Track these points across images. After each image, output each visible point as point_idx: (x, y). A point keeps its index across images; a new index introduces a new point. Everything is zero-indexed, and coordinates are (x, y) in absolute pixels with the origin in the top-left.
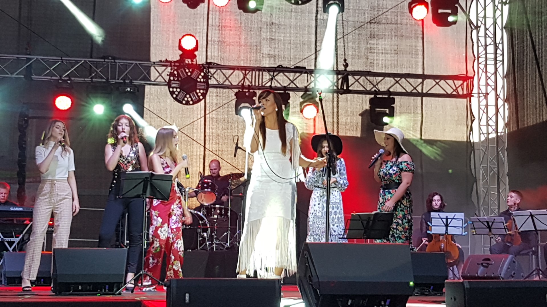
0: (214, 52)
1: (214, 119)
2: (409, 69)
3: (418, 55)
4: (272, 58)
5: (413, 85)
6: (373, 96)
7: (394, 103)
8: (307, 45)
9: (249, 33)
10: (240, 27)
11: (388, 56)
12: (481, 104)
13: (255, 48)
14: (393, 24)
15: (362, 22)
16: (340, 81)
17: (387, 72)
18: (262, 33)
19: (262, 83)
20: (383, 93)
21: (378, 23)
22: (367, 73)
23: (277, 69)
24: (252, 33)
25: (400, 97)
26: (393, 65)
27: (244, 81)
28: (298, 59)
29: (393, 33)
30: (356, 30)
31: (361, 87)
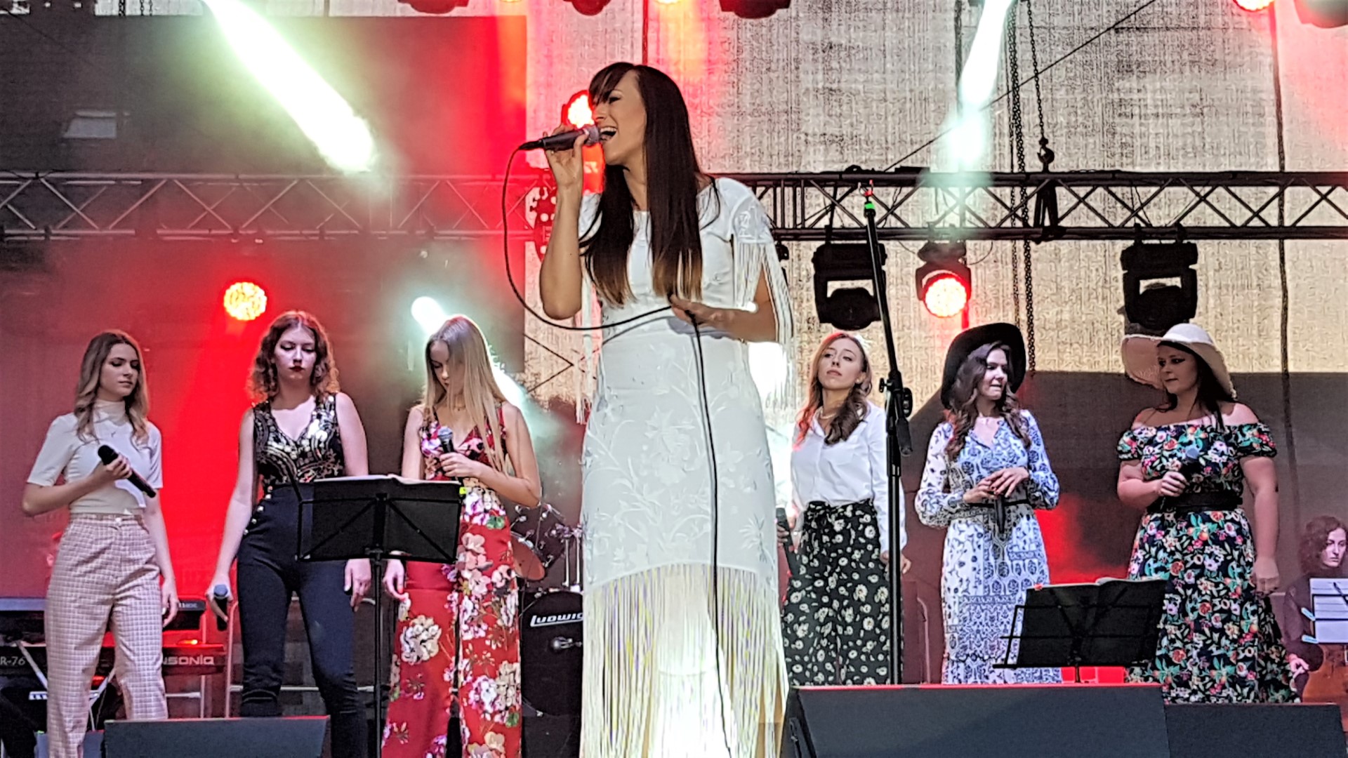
2: (1237, 157)
3: (1261, 115)
4: (834, 145)
5: (1250, 205)
6: (1130, 243)
7: (1195, 261)
9: (764, 76)
10: (737, 61)
11: (1175, 122)
13: (784, 117)
14: (1185, 29)
15: (1091, 29)
16: (1032, 204)
17: (1173, 170)
18: (802, 76)
19: (804, 219)
20: (1161, 232)
21: (1138, 29)
22: (1111, 176)
23: (845, 177)
24: (772, 75)
25: (1216, 241)
26: (1189, 150)
28: (909, 145)
29: (1185, 55)
30: (1076, 53)
31: (1098, 220)
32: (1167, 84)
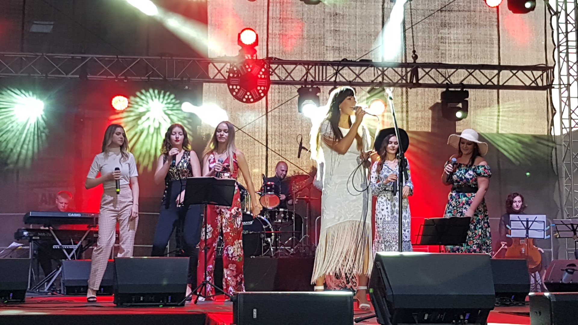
0: (275, 46)
1: (277, 117)
2: (483, 59)
3: (493, 44)
4: (337, 51)
5: (488, 77)
6: (444, 90)
7: (468, 97)
8: (374, 36)
9: (312, 25)
10: (302, 19)
11: (461, 45)
12: (562, 95)
13: (318, 40)
14: (465, 11)
15: (432, 10)
16: (409, 75)
17: (460, 63)
18: (326, 25)
19: (326, 78)
20: (456, 86)
21: (449, 11)
22: (438, 65)
23: (341, 63)
24: (315, 24)
25: (474, 90)
26: (466, 56)
27: (307, 76)
28: (364, 52)
29: (466, 21)
30: (426, 19)
31: (432, 80)
32: (459, 32)
